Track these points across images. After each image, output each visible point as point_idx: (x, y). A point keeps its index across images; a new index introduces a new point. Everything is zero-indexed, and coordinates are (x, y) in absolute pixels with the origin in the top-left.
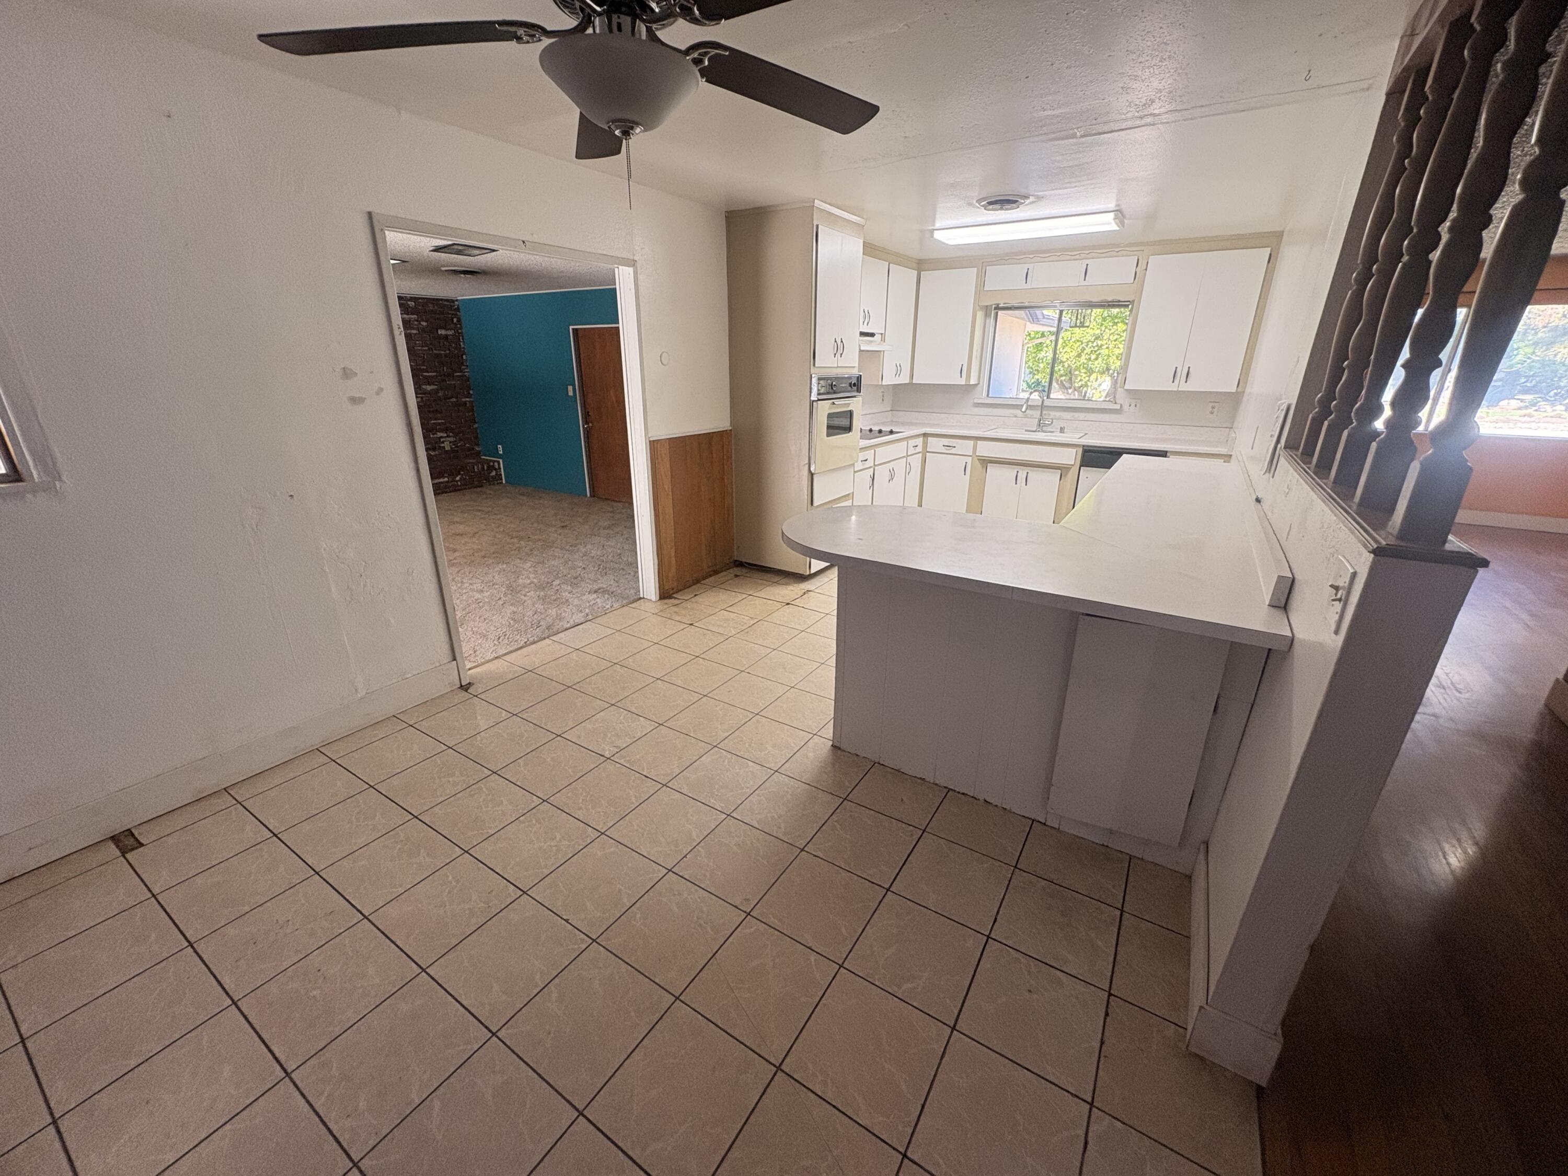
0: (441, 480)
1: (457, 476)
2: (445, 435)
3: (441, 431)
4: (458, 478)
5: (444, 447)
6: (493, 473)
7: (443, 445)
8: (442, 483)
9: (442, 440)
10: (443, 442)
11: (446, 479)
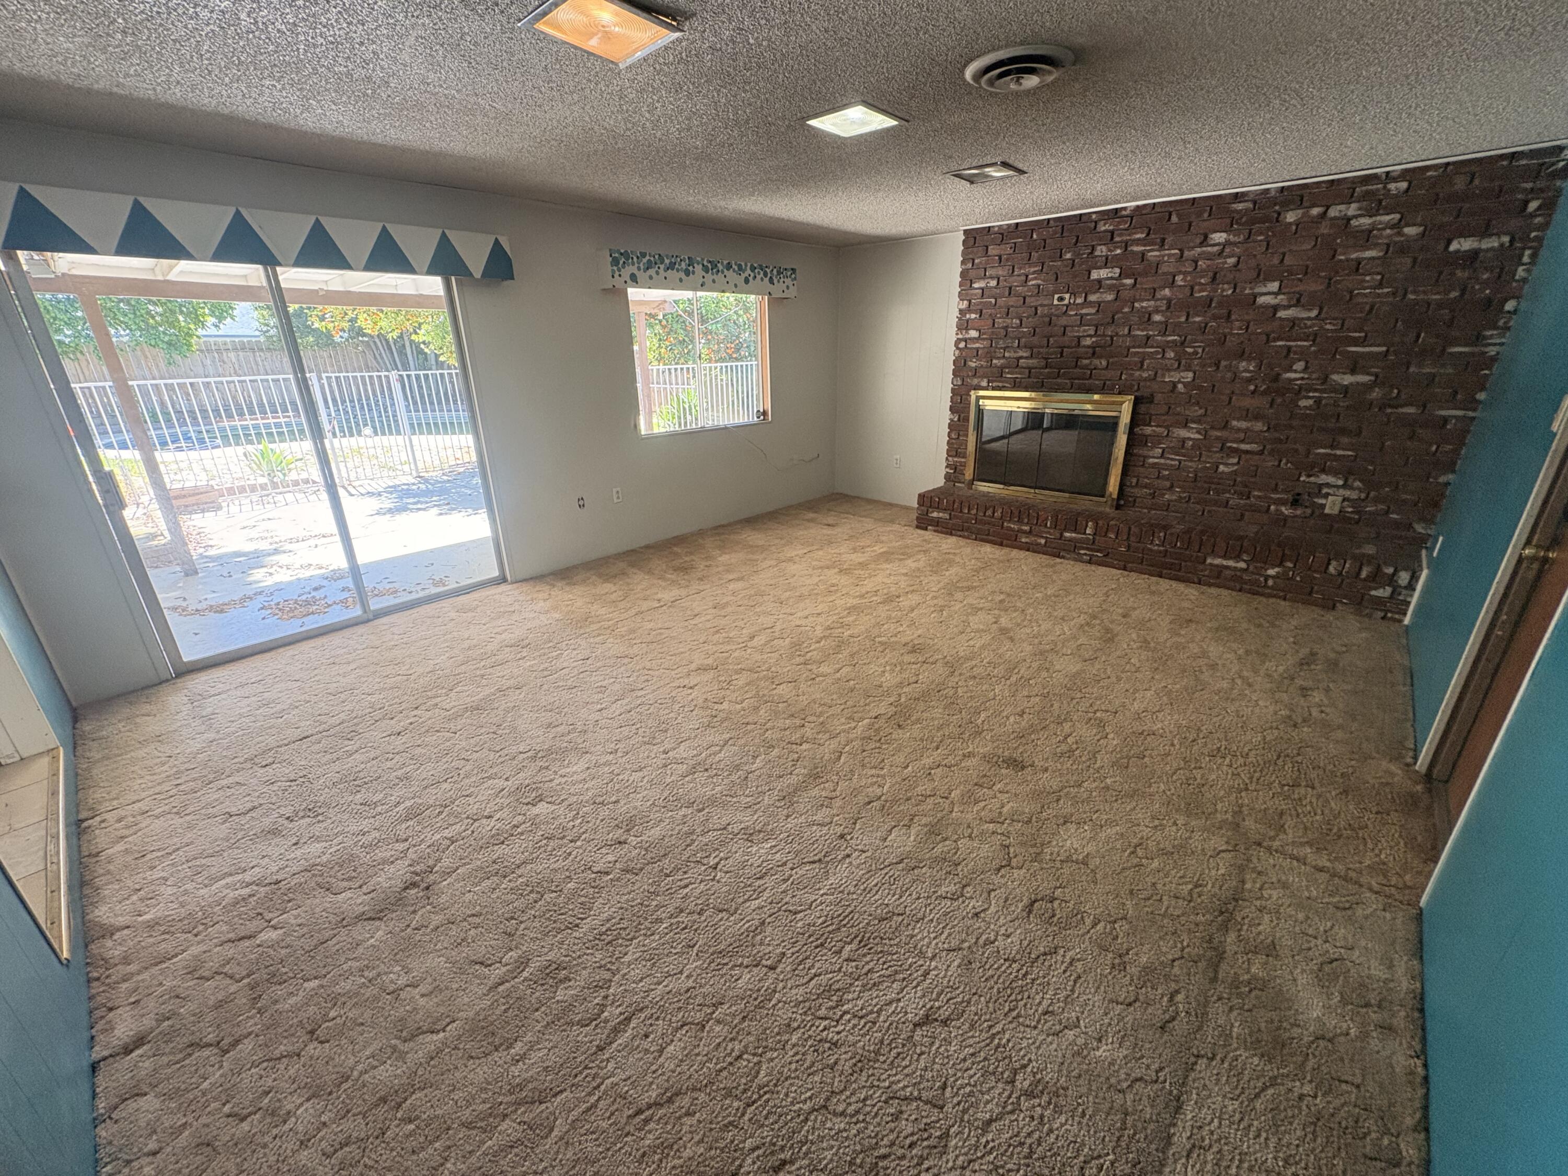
0: (1231, 563)
1: (1273, 566)
2: (1341, 482)
3: (1335, 473)
4: (1271, 572)
5: (1323, 506)
6: (1384, 592)
7: (1322, 501)
8: (1227, 567)
9: (1325, 491)
10: (1327, 496)
11: (1242, 565)
